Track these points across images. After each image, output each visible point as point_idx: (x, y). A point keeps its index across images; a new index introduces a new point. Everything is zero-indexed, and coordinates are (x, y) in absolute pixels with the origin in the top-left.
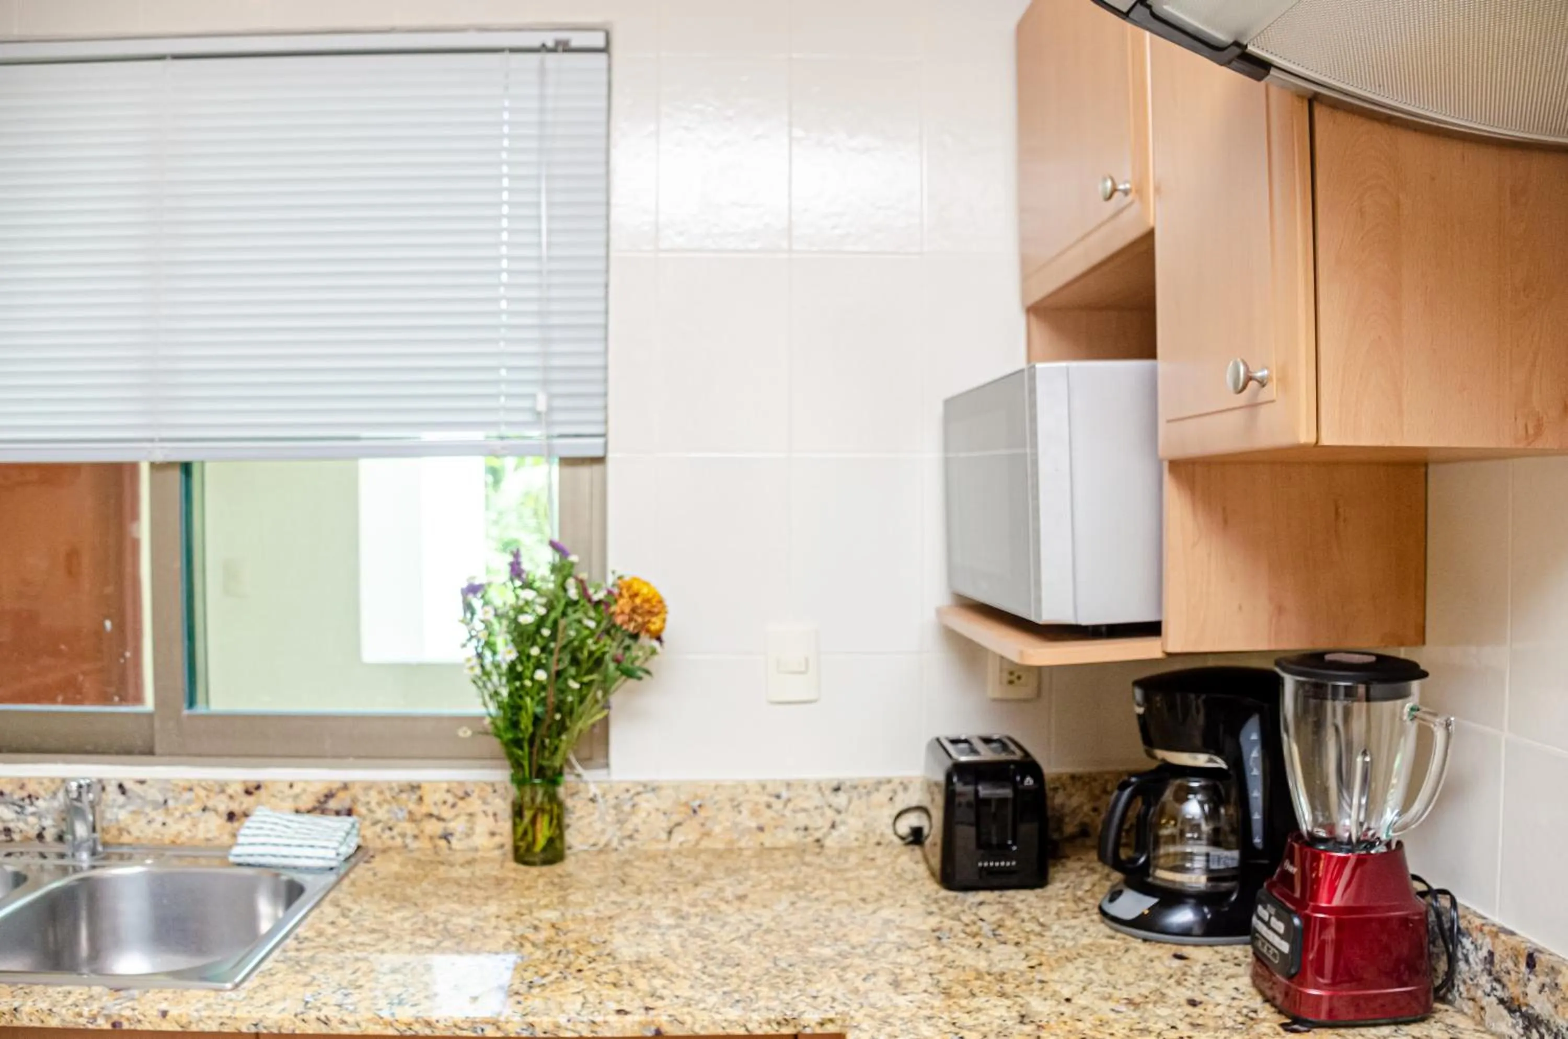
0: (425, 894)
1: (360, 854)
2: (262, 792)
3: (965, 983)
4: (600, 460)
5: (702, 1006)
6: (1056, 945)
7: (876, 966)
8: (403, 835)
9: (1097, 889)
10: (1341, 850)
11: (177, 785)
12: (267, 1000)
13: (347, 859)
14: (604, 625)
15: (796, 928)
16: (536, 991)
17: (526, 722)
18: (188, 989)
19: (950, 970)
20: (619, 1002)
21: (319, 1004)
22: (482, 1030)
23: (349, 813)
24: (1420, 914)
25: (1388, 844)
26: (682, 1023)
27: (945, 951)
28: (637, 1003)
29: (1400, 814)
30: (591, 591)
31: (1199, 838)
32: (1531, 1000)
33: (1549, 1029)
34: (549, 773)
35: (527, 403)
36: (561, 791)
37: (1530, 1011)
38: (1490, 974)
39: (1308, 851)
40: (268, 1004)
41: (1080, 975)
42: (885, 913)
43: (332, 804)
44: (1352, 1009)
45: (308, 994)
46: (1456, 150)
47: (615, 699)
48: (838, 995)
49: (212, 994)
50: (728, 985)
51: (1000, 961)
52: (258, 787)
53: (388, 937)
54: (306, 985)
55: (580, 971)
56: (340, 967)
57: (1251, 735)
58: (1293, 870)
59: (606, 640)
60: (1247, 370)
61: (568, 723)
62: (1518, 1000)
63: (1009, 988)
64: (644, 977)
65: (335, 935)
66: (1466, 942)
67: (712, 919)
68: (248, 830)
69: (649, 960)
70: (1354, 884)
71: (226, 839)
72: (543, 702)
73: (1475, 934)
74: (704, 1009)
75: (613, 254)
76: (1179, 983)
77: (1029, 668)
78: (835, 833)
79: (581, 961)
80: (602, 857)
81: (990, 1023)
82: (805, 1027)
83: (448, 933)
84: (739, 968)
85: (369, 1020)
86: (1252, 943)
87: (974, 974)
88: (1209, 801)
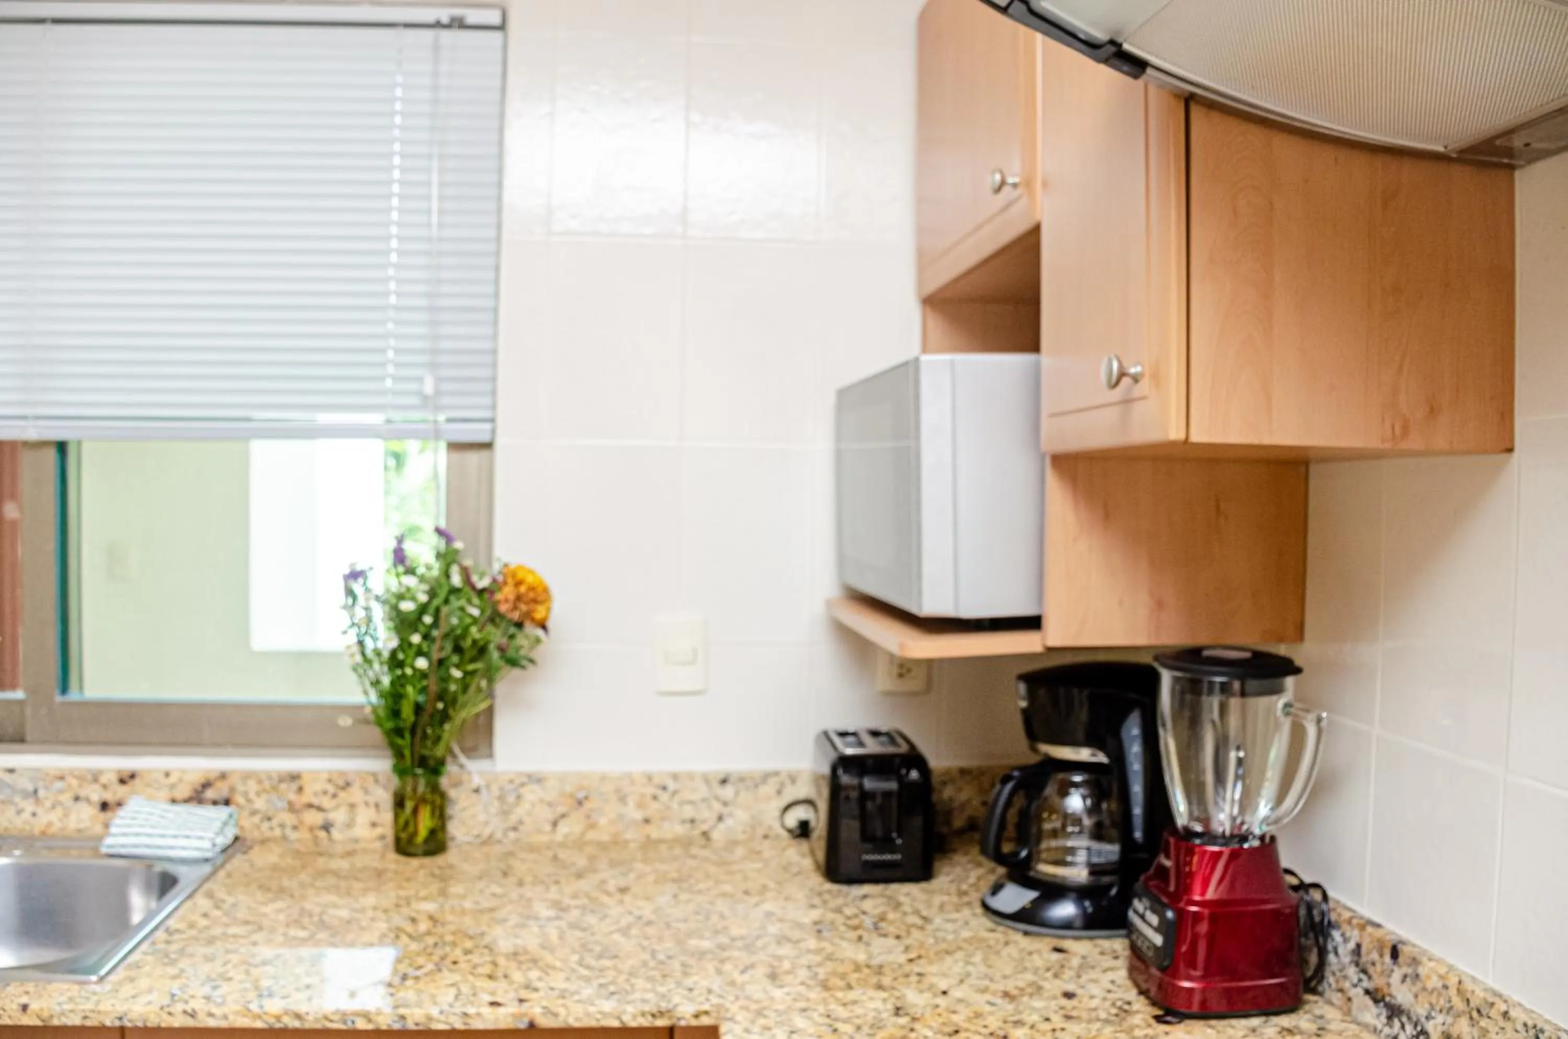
0: (302, 885)
1: (237, 845)
2: (137, 781)
3: (843, 976)
4: (487, 446)
5: (576, 997)
6: (935, 938)
7: (754, 958)
8: (282, 826)
9: (982, 883)
10: (1214, 844)
11: (47, 774)
12: (133, 992)
13: (224, 851)
14: (488, 613)
15: (678, 921)
16: (409, 983)
17: (407, 712)
18: (49, 982)
19: (829, 963)
20: (493, 993)
21: (186, 997)
22: (353, 1022)
23: (227, 802)
24: (1291, 907)
25: (1262, 838)
26: (556, 1015)
27: (825, 944)
28: (512, 995)
29: (1272, 809)
30: (475, 578)
31: (1080, 832)
32: (1394, 991)
33: (1409, 1018)
34: (431, 763)
35: (413, 386)
36: (444, 782)
37: (1393, 1001)
38: (1357, 964)
39: (1183, 844)
40: (133, 997)
41: (958, 968)
42: (768, 906)
43: (210, 794)
44: (1224, 1002)
45: (175, 987)
46: (1328, 154)
47: (500, 688)
48: (715, 987)
49: (76, 987)
50: (603, 977)
51: (880, 954)
52: (133, 776)
53: (260, 928)
54: (174, 977)
55: (455, 963)
56: (209, 959)
57: (1133, 730)
58: (1168, 863)
59: (490, 628)
60: (1121, 366)
61: (451, 712)
62: (1382, 990)
63: (886, 981)
64: (519, 968)
65: (207, 928)
66: (1336, 935)
67: (592, 912)
68: (120, 820)
69: (526, 952)
70: (1228, 877)
71: (98, 829)
72: (424, 690)
73: (1345, 927)
74: (579, 1001)
75: (505, 237)
76: (1056, 976)
77: (918, 662)
78: (722, 826)
79: (458, 953)
80: (486, 849)
81: (866, 1015)
82: (679, 1019)
83: (322, 925)
84: (616, 960)
85: (237, 1013)
86: (1128, 936)
87: (852, 967)
88: (1091, 795)
